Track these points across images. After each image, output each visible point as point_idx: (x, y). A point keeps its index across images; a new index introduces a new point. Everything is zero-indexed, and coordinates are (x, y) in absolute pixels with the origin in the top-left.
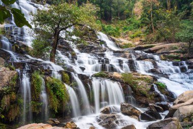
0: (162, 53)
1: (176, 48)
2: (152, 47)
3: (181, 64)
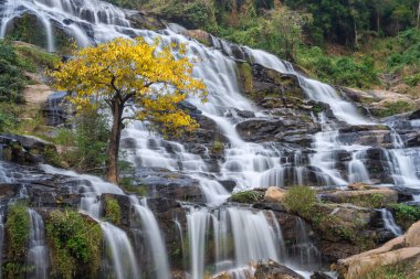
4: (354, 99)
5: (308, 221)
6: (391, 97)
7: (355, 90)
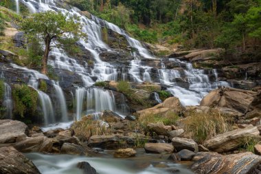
0: (196, 61)
1: (212, 55)
2: (188, 53)
3: (211, 73)
4: (148, 48)
5: (126, 95)
6: (162, 48)
7: (149, 44)
